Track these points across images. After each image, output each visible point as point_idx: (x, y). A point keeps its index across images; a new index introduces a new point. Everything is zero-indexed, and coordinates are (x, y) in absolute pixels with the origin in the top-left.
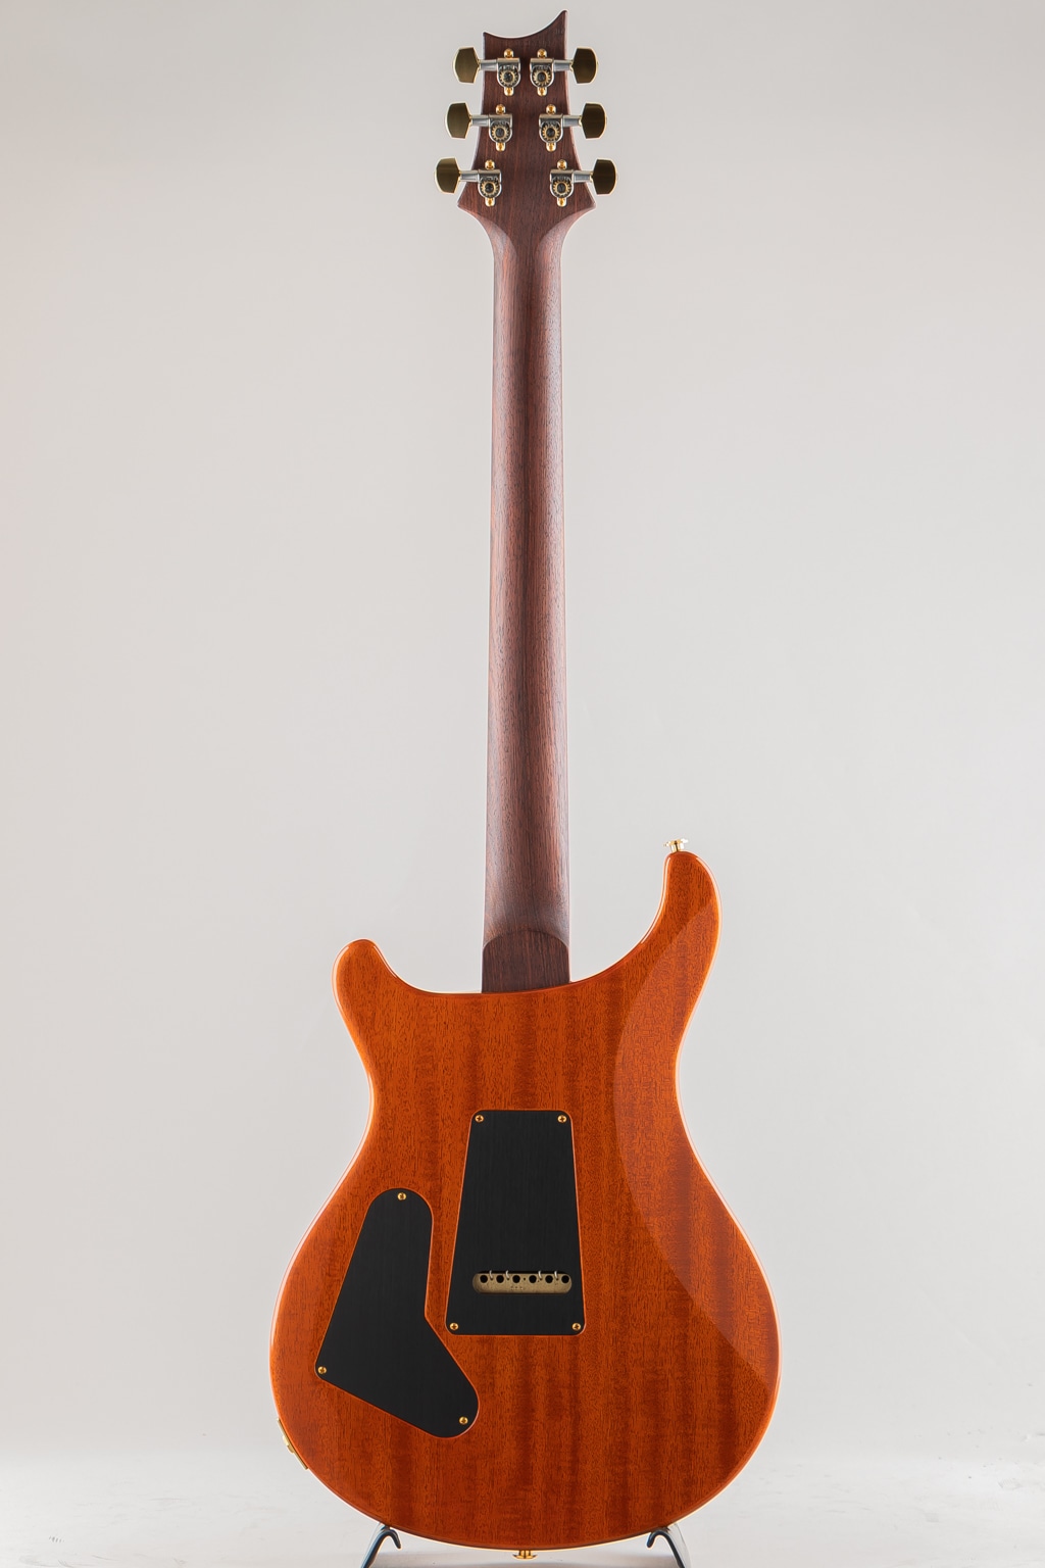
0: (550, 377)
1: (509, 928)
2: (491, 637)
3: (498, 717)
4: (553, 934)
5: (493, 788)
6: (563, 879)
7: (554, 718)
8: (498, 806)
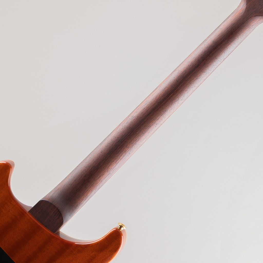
0: (218, 59)
1: (52, 202)
2: (129, 116)
3: (108, 141)
4: (63, 216)
5: (88, 158)
6: (84, 202)
7: (124, 156)
8: (85, 164)
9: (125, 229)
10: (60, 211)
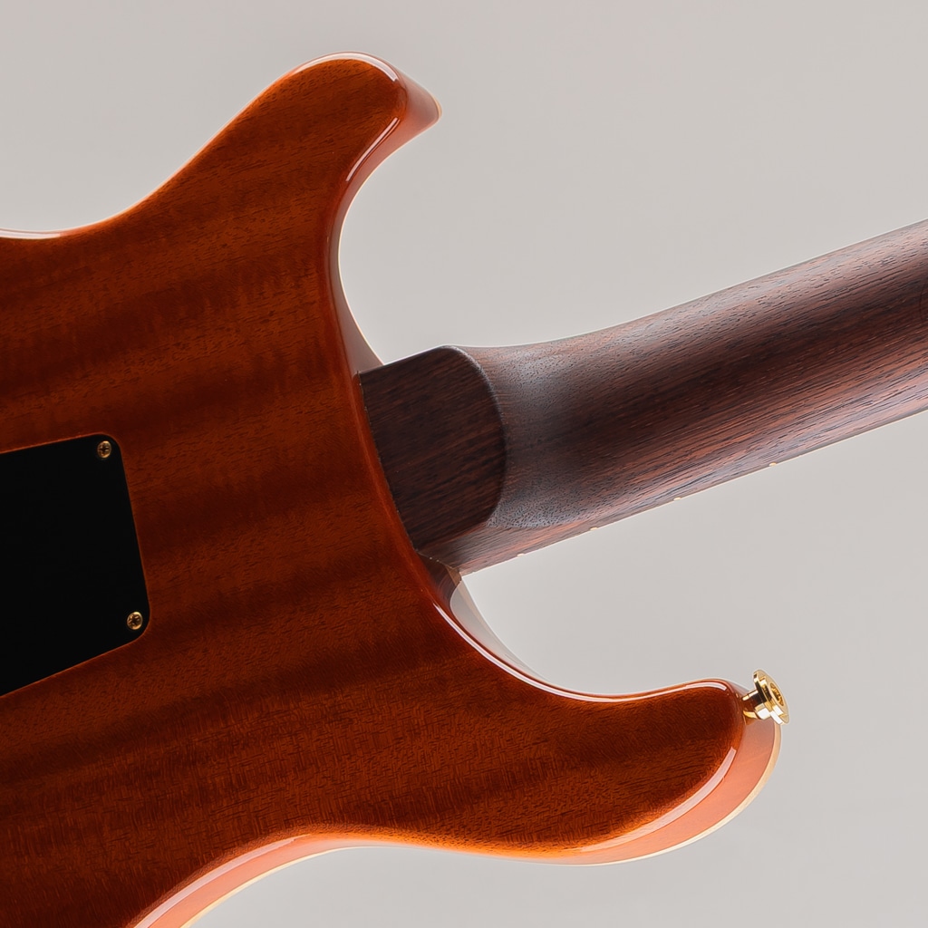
9: (779, 721)
10: (508, 447)
